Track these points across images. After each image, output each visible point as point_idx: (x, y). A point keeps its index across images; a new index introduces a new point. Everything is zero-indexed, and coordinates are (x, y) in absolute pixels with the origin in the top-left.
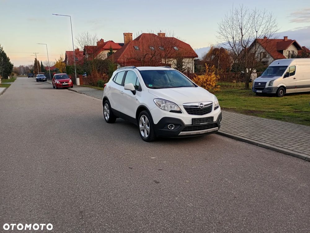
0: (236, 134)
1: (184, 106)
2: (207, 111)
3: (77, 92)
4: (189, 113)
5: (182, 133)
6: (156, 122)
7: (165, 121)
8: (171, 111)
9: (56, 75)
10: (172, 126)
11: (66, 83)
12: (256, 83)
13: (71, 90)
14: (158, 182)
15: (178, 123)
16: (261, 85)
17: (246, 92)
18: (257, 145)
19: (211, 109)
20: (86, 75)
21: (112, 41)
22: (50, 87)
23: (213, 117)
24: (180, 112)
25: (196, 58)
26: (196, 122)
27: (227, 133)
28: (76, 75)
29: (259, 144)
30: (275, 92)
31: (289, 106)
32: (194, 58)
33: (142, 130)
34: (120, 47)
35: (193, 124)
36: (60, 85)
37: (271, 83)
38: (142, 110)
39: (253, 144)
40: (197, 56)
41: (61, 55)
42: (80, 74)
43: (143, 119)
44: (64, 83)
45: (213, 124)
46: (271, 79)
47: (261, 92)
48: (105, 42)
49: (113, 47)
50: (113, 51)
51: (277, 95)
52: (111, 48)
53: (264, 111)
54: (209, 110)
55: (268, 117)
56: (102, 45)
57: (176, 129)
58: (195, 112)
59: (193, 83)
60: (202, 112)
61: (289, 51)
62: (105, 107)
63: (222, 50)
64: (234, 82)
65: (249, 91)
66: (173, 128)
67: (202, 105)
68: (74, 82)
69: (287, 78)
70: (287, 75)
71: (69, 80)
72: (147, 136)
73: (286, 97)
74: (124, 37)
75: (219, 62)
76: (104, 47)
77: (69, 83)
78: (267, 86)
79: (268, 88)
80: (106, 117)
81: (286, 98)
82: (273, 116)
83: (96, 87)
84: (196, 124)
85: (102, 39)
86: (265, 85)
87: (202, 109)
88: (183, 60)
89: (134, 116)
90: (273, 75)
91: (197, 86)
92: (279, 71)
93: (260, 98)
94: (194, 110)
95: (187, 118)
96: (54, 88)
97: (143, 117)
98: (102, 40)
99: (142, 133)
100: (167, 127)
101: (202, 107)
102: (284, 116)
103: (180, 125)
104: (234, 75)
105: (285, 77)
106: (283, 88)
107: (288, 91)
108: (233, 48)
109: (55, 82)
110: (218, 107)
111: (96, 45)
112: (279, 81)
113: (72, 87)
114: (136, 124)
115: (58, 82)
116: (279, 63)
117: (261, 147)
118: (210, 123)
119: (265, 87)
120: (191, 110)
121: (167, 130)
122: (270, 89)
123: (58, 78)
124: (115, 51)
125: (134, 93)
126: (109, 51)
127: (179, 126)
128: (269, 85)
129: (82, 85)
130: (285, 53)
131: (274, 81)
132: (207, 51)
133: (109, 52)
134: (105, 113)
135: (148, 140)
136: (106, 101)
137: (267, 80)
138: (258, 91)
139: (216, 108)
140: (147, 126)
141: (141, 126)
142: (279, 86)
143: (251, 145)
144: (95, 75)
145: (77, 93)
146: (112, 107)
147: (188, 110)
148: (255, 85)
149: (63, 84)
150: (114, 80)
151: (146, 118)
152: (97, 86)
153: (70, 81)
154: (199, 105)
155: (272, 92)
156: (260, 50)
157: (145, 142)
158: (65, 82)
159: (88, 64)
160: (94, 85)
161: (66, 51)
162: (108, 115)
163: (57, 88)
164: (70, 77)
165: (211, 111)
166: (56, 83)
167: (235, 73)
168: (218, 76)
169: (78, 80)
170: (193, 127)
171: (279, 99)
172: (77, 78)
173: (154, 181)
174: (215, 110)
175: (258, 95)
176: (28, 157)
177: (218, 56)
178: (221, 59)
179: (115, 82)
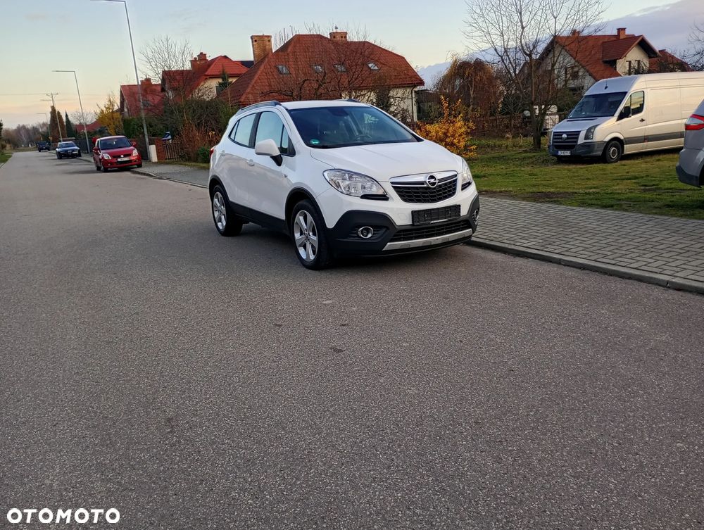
0: (512, 242)
1: (392, 183)
2: (446, 193)
3: (151, 176)
4: (405, 200)
5: (390, 245)
6: (331, 223)
7: (351, 219)
8: (365, 197)
9: (101, 140)
10: (368, 232)
11: (125, 156)
12: (556, 134)
13: (139, 173)
14: (341, 351)
15: (382, 221)
16: (567, 138)
17: (534, 156)
18: (559, 262)
19: (455, 189)
20: (170, 137)
21: (225, 57)
22: (90, 169)
23: (460, 206)
24: (384, 197)
25: (418, 88)
26: (422, 218)
27: (492, 243)
28: (147, 140)
29: (564, 260)
30: (600, 153)
31: (630, 179)
32: (415, 86)
33: (300, 246)
34: (244, 70)
35: (415, 224)
36: (112, 163)
37: (590, 132)
38: (300, 199)
39: (551, 262)
40: (422, 83)
41: (109, 95)
42: (155, 136)
43: (301, 218)
44: (120, 157)
45: (460, 222)
46: (590, 123)
47: (567, 153)
48: (209, 59)
49: (229, 71)
50: (230, 80)
51: (603, 159)
52: (224, 74)
53: (576, 193)
54: (450, 191)
55: (583, 204)
56: (202, 67)
57: (377, 236)
58: (419, 196)
59: (413, 135)
60: (435, 196)
61: (630, 62)
62: (216, 200)
63: (478, 65)
64: (508, 138)
65: (542, 153)
66: (370, 236)
67: (432, 180)
68: (144, 155)
69: (625, 119)
70: (626, 114)
71: (133, 150)
72: (312, 257)
73: (624, 162)
74: (253, 46)
75: (472, 93)
76: (209, 72)
77: (132, 158)
78: (581, 140)
79: (583, 145)
80: (219, 224)
81: (624, 165)
82: (593, 202)
83: (194, 164)
84: (420, 224)
85: (201, 53)
86: (577, 138)
87: (434, 188)
88: (392, 93)
89: (280, 214)
90: (594, 114)
91: (422, 140)
92: (608, 105)
93: (566, 167)
94: (415, 193)
95: (400, 211)
96: (99, 169)
97: (300, 215)
98: (202, 56)
99: (301, 251)
100: (356, 233)
101: (434, 184)
102: (620, 200)
103: (385, 227)
104: (506, 121)
105: (621, 117)
106: (618, 142)
107: (629, 149)
108: (502, 57)
109: (100, 157)
110: (469, 184)
111: (188, 66)
112: (607, 129)
113: (140, 166)
114: (288, 233)
115: (107, 157)
116: (606, 88)
117: (568, 266)
118: (453, 219)
119: (576, 142)
120: (408, 192)
121: (356, 240)
122: (589, 146)
123: (106, 146)
124: (234, 80)
125: (278, 160)
126: (220, 81)
127: (384, 230)
128: (587, 137)
129: (162, 160)
130: (622, 66)
131: (597, 129)
132: (444, 71)
133: (220, 84)
134: (216, 214)
135: (316, 266)
136: (216, 186)
137: (581, 127)
138: (561, 153)
139: (465, 186)
140: (311, 234)
141: (297, 235)
142: (607, 139)
144: (191, 136)
145: (151, 179)
146: (230, 199)
147: (402, 192)
148: (553, 138)
149: (119, 160)
150: (232, 136)
151: (310, 218)
152: (196, 161)
153: (135, 153)
154: (427, 181)
155: (592, 152)
156: (564, 60)
157: (310, 271)
158: (122, 156)
159: (172, 112)
160: (189, 160)
161: (122, 86)
162: (223, 217)
163: (106, 171)
164: (134, 143)
165: (454, 193)
166: (103, 158)
167: (508, 116)
168: (471, 124)
169: (153, 150)
170: (415, 230)
171: (609, 167)
172: (150, 144)
173: (331, 348)
174: (462, 189)
175: (563, 160)
176: (44, 315)
177: (471, 81)
178: (476, 87)
179: (233, 141)
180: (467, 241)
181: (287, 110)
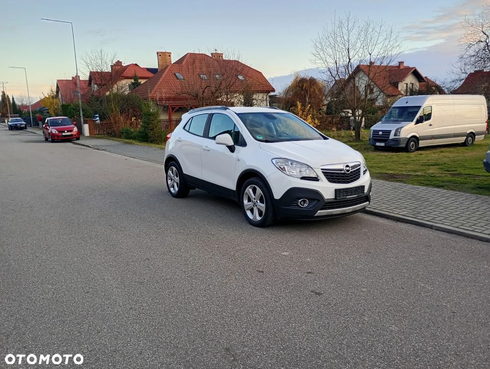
0: (391, 211)
1: (322, 169)
2: (355, 177)
3: (90, 147)
4: (330, 181)
5: (320, 212)
6: (278, 194)
7: (293, 194)
8: (303, 178)
9: (50, 120)
10: (304, 201)
11: (68, 131)
12: (374, 131)
13: (79, 144)
14: (319, 294)
15: (315, 196)
16: (382, 135)
17: (357, 145)
18: (431, 227)
19: (359, 174)
20: (98, 118)
21: (136, 65)
22: (39, 140)
23: (364, 186)
24: (316, 179)
25: (272, 94)
26: (342, 194)
28: (82, 120)
29: (435, 226)
30: (404, 145)
31: (434, 165)
32: (269, 92)
33: (248, 209)
34: (151, 75)
35: (338, 198)
36: (58, 136)
37: (397, 132)
38: (250, 177)
39: (425, 227)
40: (274, 91)
41: (52, 87)
42: (89, 118)
43: (251, 190)
44: (64, 132)
45: (362, 197)
46: (397, 126)
47: (383, 144)
48: (124, 65)
49: (139, 75)
50: (139, 81)
51: (406, 149)
52: (135, 76)
53: (410, 175)
54: (357, 176)
55: (421, 184)
56: (119, 71)
57: (311, 206)
58: (339, 179)
59: (320, 134)
60: (349, 179)
61: (407, 84)
62: (170, 172)
63: (312, 82)
64: (333, 131)
65: (362, 143)
66: (306, 205)
67: (348, 168)
68: (80, 131)
69: (420, 124)
70: (420, 121)
71: (73, 127)
72: (259, 218)
73: (420, 152)
74: (158, 58)
75: (307, 99)
76: (125, 74)
77: (72, 133)
78: (392, 136)
79: (393, 140)
80: (172, 189)
81: (421, 154)
82: (425, 182)
83: (119, 139)
84: (341, 199)
85: (118, 61)
86: (389, 135)
87: (349, 174)
88: (255, 96)
89: (233, 186)
90: (399, 120)
91: (328, 139)
92: (408, 113)
93: (382, 154)
94: (337, 176)
95: (327, 189)
96: (47, 140)
97: (250, 188)
98: (119, 63)
99: (249, 213)
100: (296, 203)
101: (348, 171)
102: (444, 182)
103: (316, 200)
104: (330, 119)
105: (417, 122)
106: (415, 139)
107: (422, 144)
108: (334, 78)
109: (49, 131)
110: (366, 170)
111: (109, 70)
112: (409, 129)
113: (78, 139)
114: (236, 200)
115: (54, 131)
116: (407, 102)
117: (439, 230)
118: (361, 195)
119: (389, 137)
120: (332, 176)
121: (297, 208)
122: (397, 140)
123: (54, 124)
124: (142, 81)
125: (232, 149)
126: (133, 81)
127: (316, 202)
128: (395, 135)
129: (92, 136)
130: (402, 87)
131: (403, 129)
132: (289, 82)
133: (132, 83)
134: (169, 182)
135: (261, 225)
136: (171, 162)
137: (392, 127)
138: (378, 144)
139: (365, 172)
140: (258, 202)
141: (246, 202)
142: (409, 136)
143: (423, 228)
144: (117, 120)
145: (91, 149)
146: (184, 172)
147: (328, 176)
148: (373, 134)
149: (64, 134)
150: (187, 128)
151: (259, 191)
152: (120, 137)
153: (75, 129)
154: (345, 168)
155: (399, 144)
157: (256, 228)
158: (66, 131)
159: (101, 102)
160: (115, 136)
161: (58, 81)
162: (175, 184)
163: (53, 141)
164: (74, 123)
165: (359, 177)
166: (51, 132)
167: (331, 115)
169: (86, 127)
170: (336, 202)
171: (412, 155)
172: (85, 123)
173: (312, 291)
174: (364, 174)
175: (378, 149)
177: (307, 91)
178: (310, 95)
179: (188, 131)
180: (364, 211)
181: (236, 113)
